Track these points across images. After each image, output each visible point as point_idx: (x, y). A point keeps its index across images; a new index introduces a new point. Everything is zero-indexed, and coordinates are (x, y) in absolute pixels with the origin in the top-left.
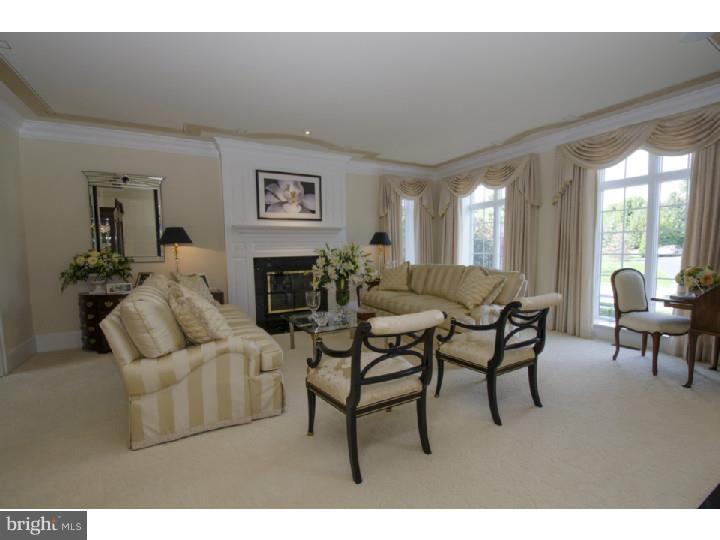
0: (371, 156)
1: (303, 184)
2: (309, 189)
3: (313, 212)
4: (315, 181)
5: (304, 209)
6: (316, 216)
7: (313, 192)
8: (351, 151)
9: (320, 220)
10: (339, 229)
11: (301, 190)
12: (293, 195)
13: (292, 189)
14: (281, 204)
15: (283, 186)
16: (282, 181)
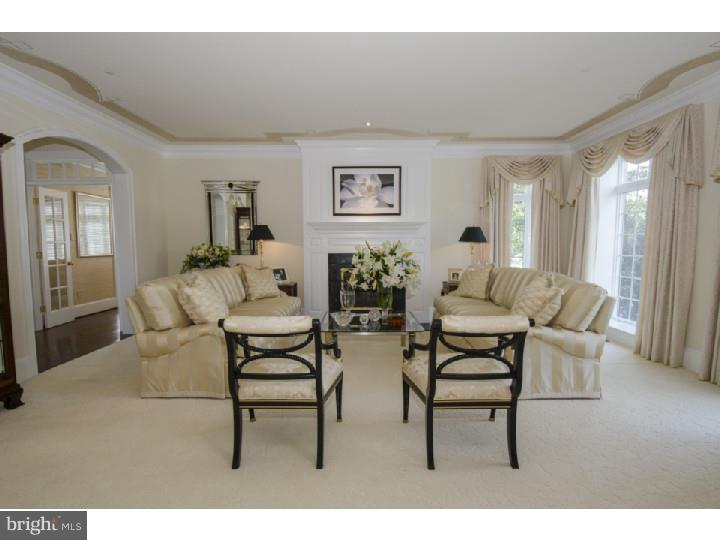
0: (462, 138)
1: (381, 176)
2: (387, 181)
3: (391, 206)
4: (395, 172)
5: (381, 204)
6: (395, 210)
7: (392, 185)
8: (435, 135)
9: (399, 214)
10: (420, 224)
11: (379, 183)
12: (370, 189)
13: (369, 182)
14: (357, 198)
15: (358, 181)
16: (358, 175)
